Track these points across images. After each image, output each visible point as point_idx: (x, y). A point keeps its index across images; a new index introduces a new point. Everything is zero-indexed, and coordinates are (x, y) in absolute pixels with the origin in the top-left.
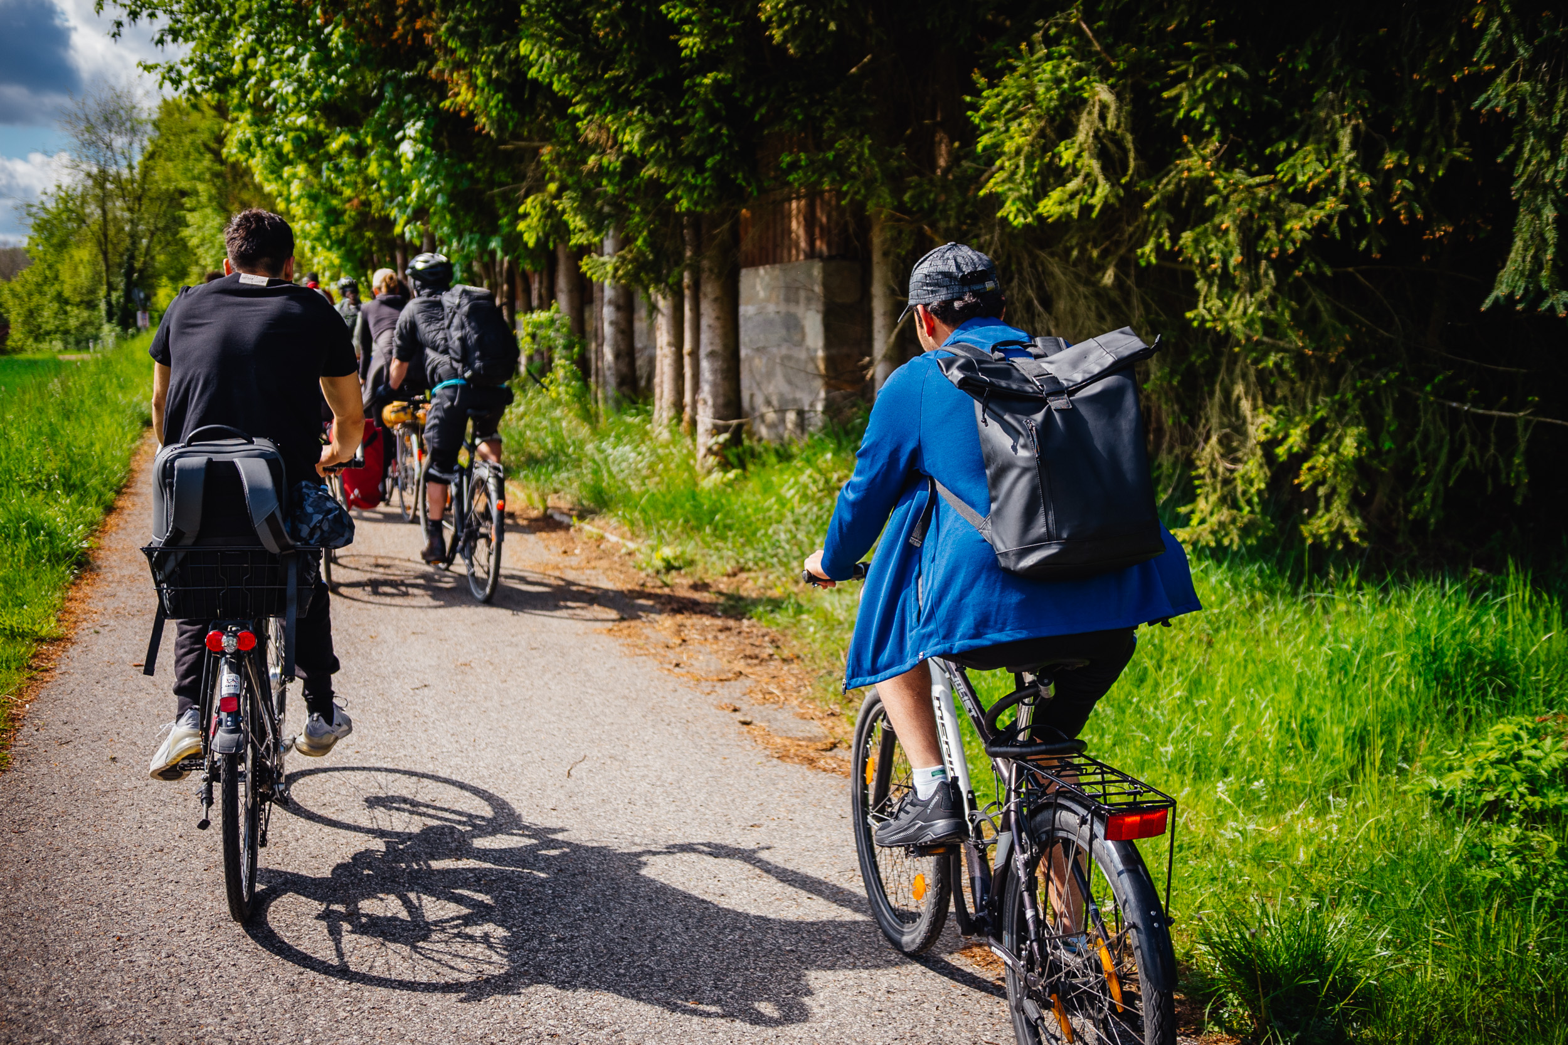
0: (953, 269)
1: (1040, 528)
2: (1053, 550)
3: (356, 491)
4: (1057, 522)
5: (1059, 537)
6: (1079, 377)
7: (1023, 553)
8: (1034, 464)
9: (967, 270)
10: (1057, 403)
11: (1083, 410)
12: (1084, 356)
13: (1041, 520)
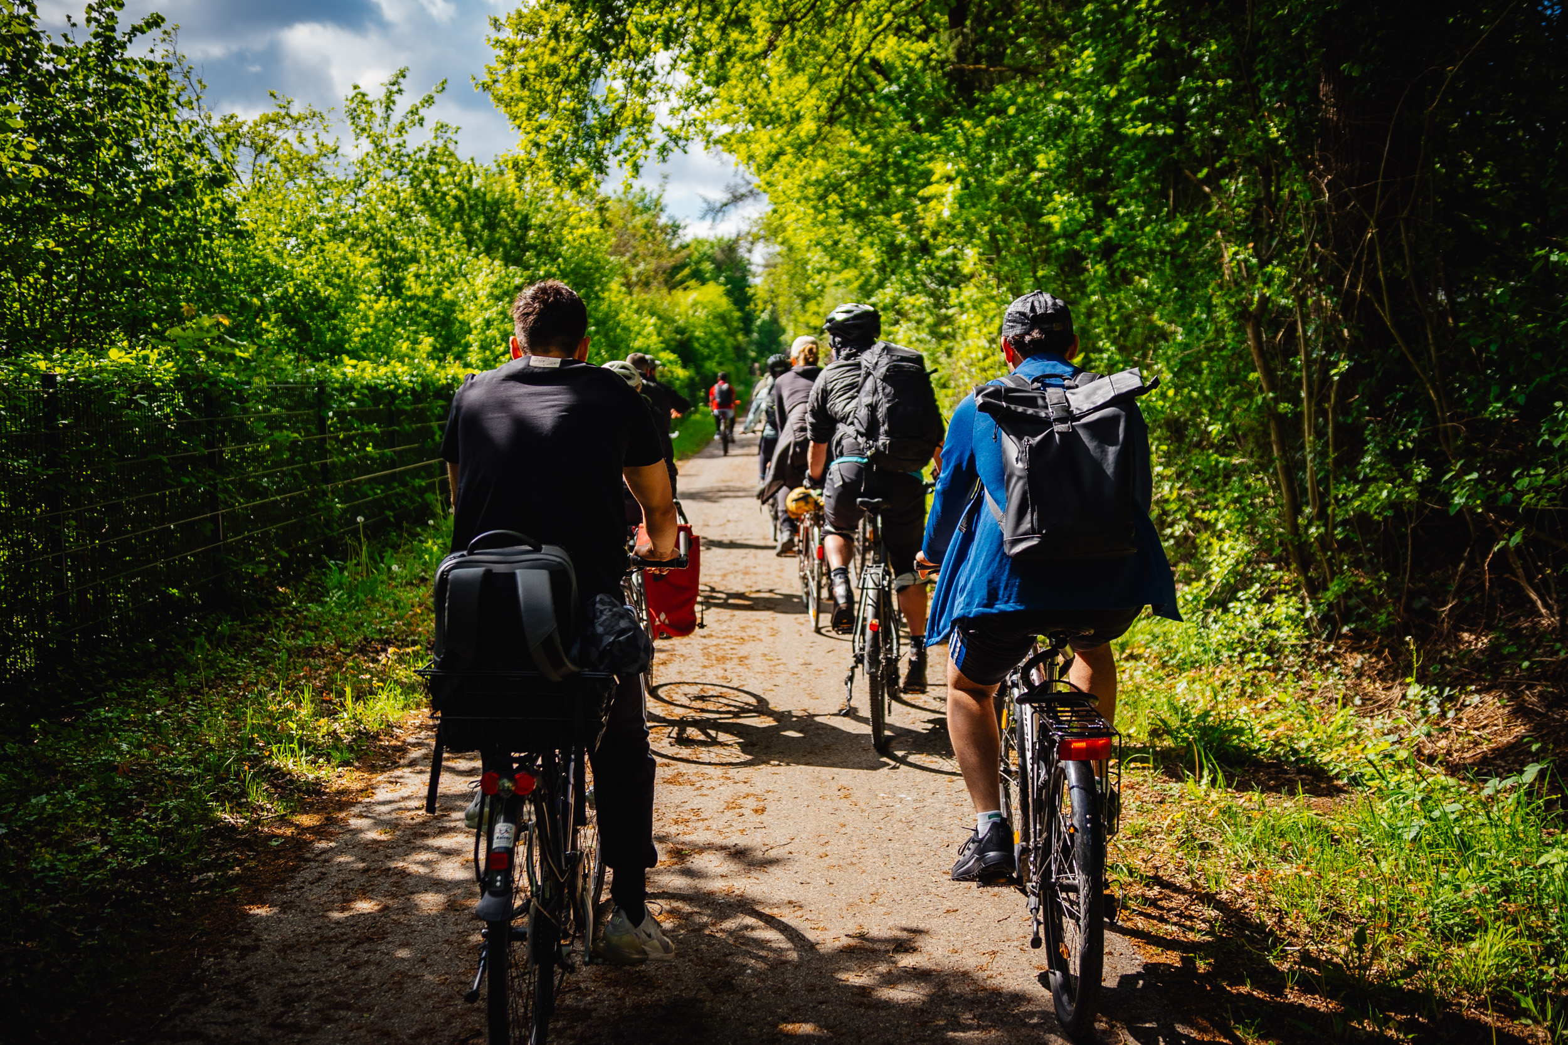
0: (1028, 311)
1: (1026, 525)
2: (1034, 542)
3: (663, 616)
4: (1039, 520)
5: (1040, 532)
6: (1085, 407)
7: (1015, 542)
8: (1025, 473)
9: (1039, 311)
10: (1059, 428)
11: (1084, 435)
12: (1094, 391)
13: (1028, 517)
